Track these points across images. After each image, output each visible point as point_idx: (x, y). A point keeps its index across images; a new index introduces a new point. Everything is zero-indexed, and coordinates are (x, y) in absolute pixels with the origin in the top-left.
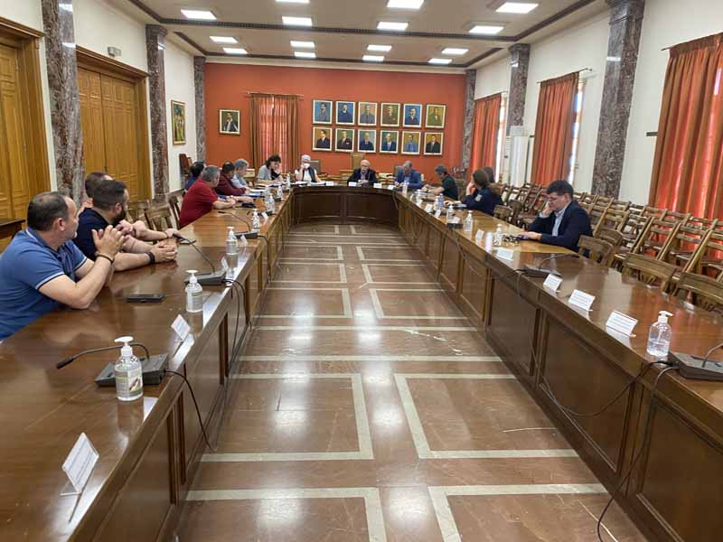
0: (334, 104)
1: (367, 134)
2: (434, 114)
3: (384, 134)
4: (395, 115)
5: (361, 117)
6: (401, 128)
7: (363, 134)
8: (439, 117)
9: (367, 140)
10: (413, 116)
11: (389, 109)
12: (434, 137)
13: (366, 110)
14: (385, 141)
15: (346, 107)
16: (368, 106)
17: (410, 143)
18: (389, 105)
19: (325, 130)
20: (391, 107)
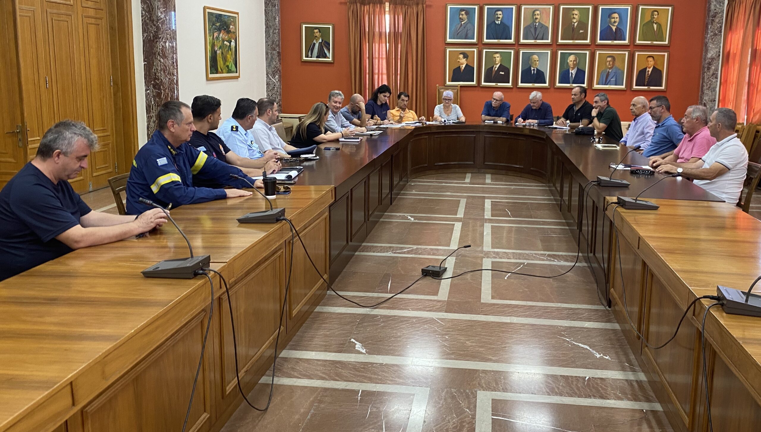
0: (481, 10)
1: (536, 57)
2: (651, 22)
3: (564, 57)
4: (583, 25)
5: (525, 29)
6: (593, 46)
7: (528, 58)
8: (659, 26)
9: (534, 66)
10: (614, 26)
11: (573, 14)
12: (651, 59)
13: (533, 18)
14: (565, 67)
15: (500, 14)
16: (538, 12)
17: (608, 70)
18: (573, 9)
19: (465, 52)
20: (576, 12)
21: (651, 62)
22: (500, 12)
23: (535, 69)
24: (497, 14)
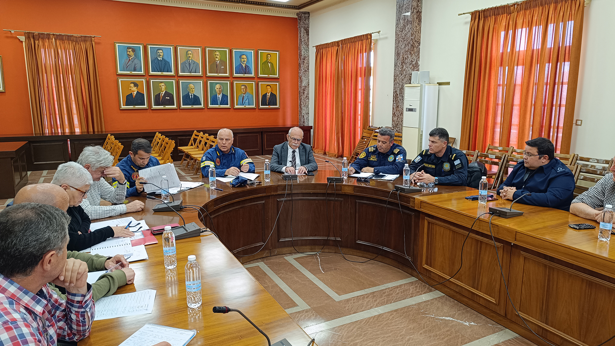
0: (145, 48)
1: (192, 86)
2: (267, 62)
3: (212, 86)
4: (223, 63)
5: (181, 64)
6: (232, 78)
7: (186, 87)
8: (272, 64)
9: (192, 92)
10: (244, 64)
11: (216, 55)
12: (269, 87)
13: (187, 57)
14: (214, 93)
15: (161, 53)
16: (190, 52)
17: (243, 95)
18: (216, 51)
19: (136, 82)
20: (217, 53)
21: (269, 89)
22: (161, 51)
23: (193, 94)
24: (159, 52)
